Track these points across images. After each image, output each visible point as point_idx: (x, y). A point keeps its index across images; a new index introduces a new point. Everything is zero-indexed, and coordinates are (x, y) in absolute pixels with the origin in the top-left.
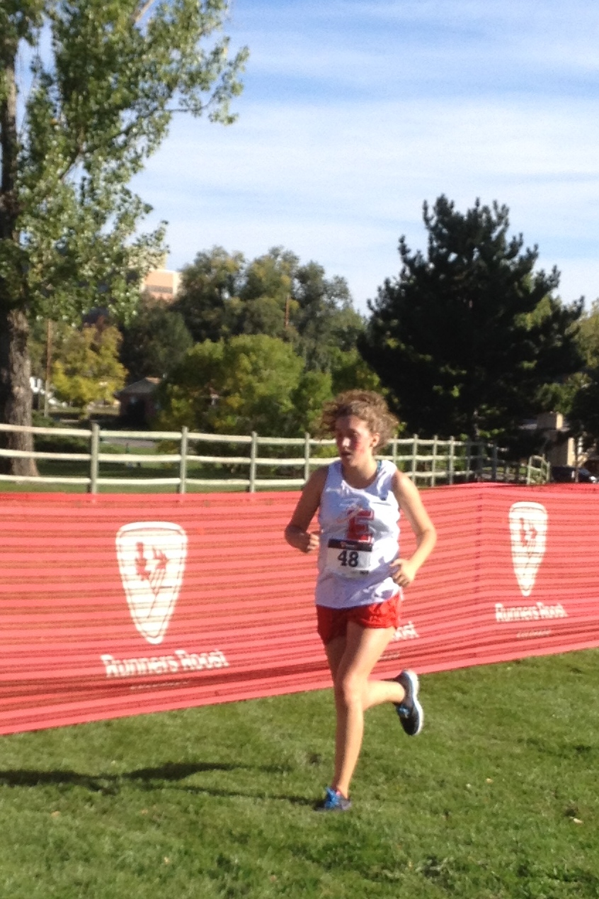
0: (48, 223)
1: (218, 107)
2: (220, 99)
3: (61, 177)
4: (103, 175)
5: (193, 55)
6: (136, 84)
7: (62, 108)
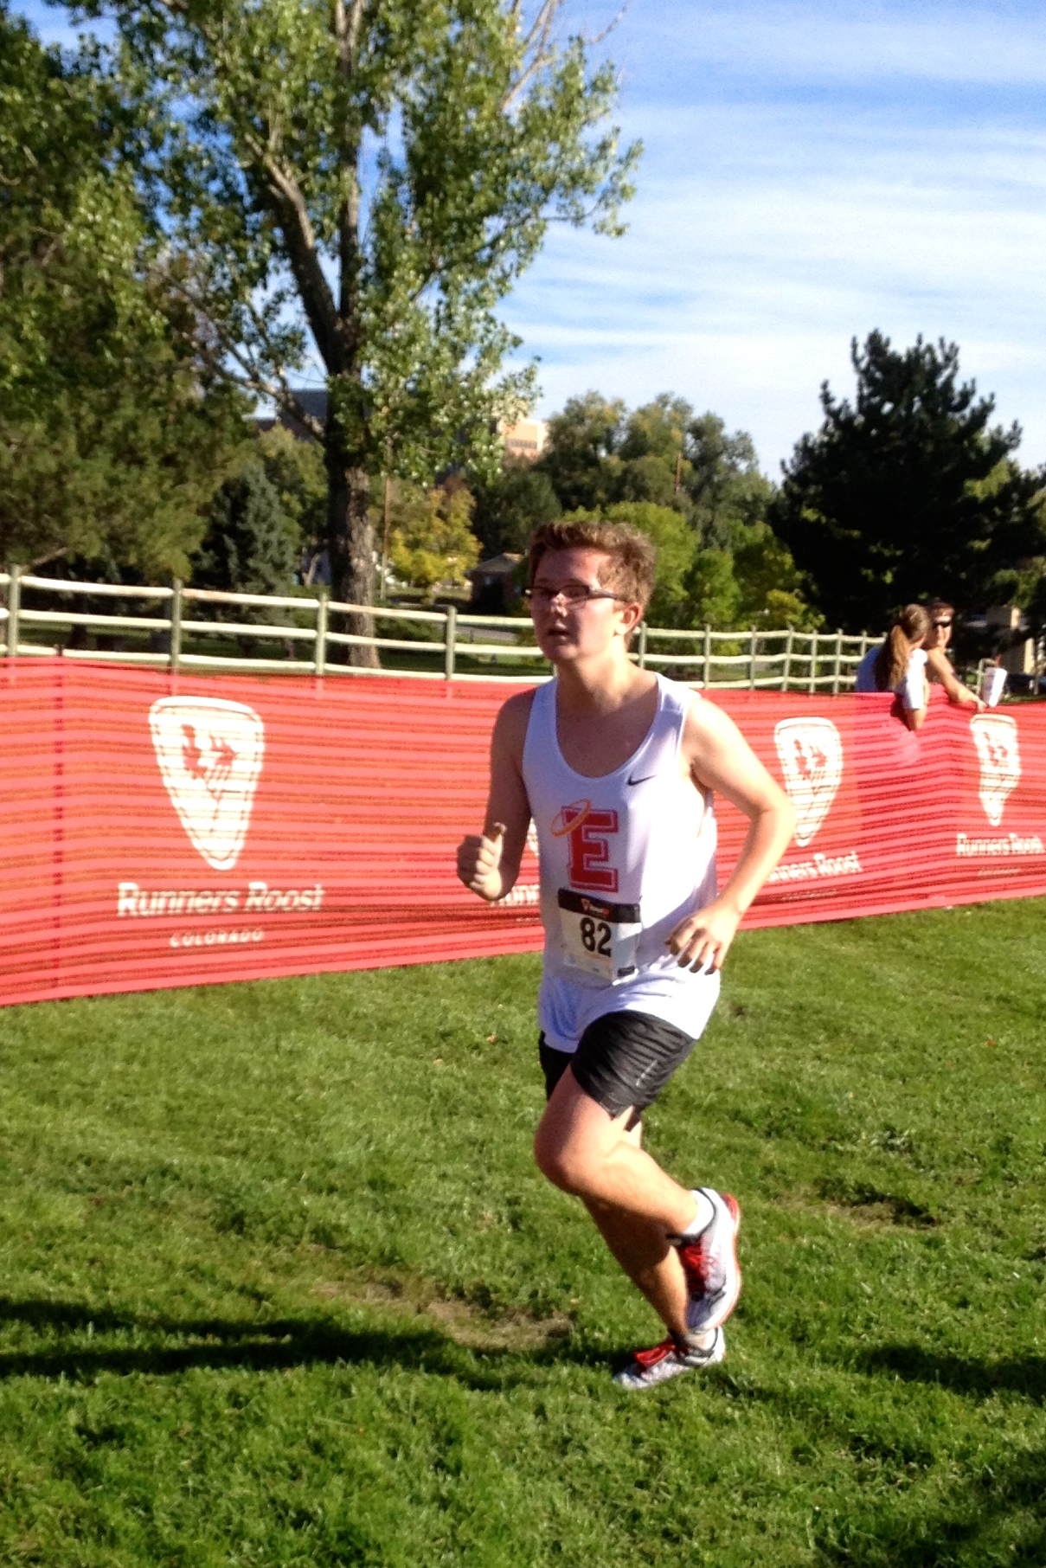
0: (396, 356)
1: (603, 214)
2: (607, 205)
3: (413, 298)
4: (462, 298)
5: (574, 150)
6: (504, 185)
7: (415, 211)
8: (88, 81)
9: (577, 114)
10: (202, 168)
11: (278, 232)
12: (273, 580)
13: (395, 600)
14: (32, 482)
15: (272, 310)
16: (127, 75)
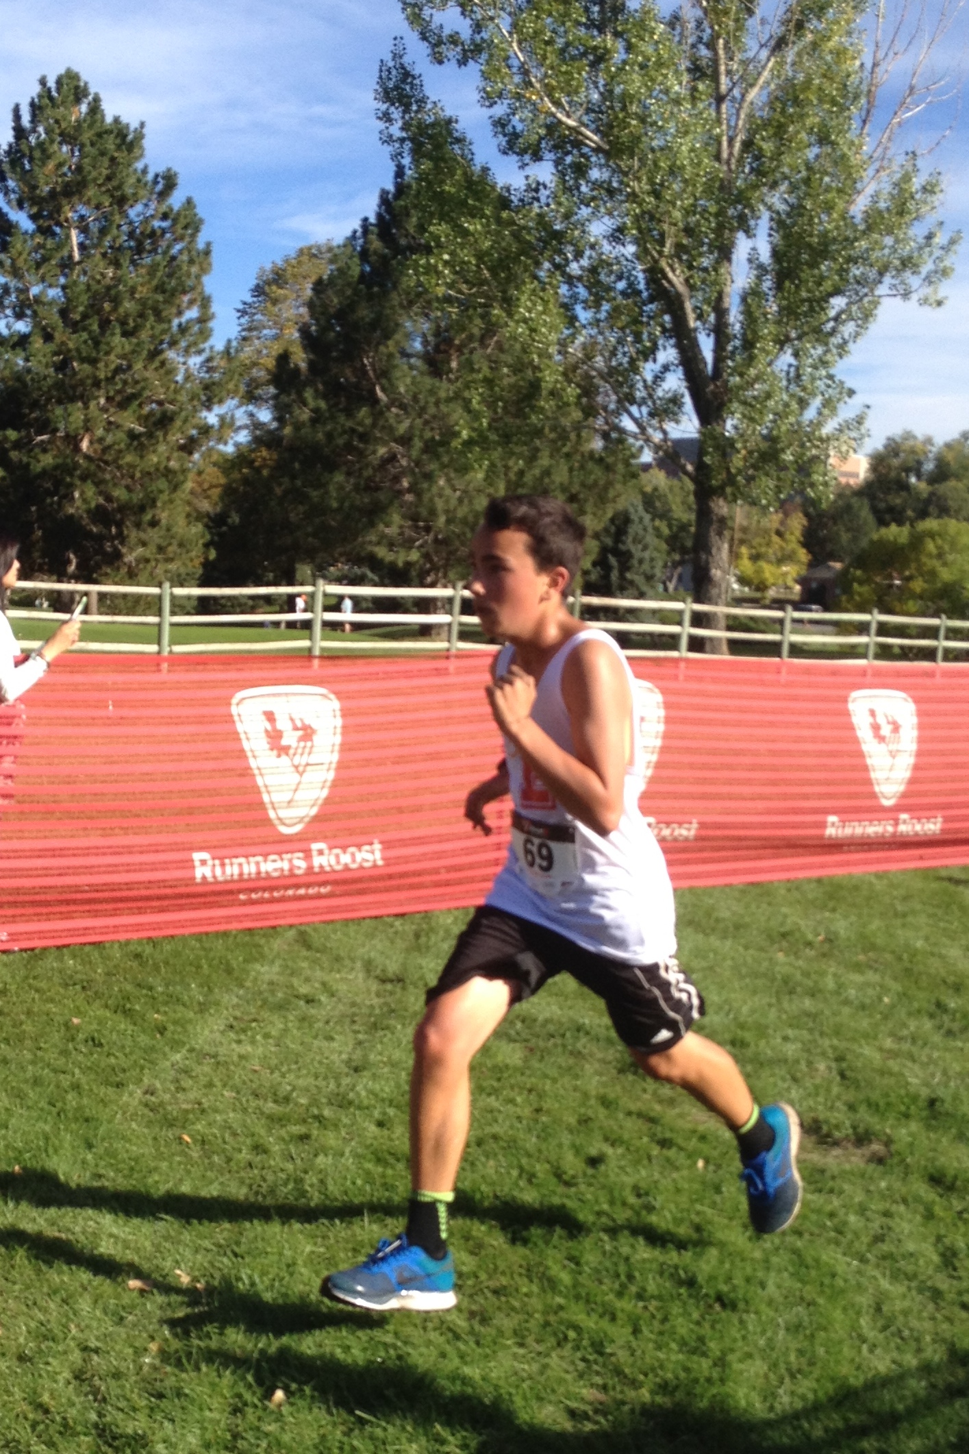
0: (753, 410)
1: (928, 290)
2: (930, 283)
3: (770, 364)
4: (809, 361)
5: (905, 241)
6: (848, 271)
7: (775, 297)
8: (530, 211)
9: (909, 213)
10: (611, 272)
11: (667, 318)
12: (644, 588)
13: (739, 601)
14: (471, 519)
15: (658, 378)
16: (559, 204)
